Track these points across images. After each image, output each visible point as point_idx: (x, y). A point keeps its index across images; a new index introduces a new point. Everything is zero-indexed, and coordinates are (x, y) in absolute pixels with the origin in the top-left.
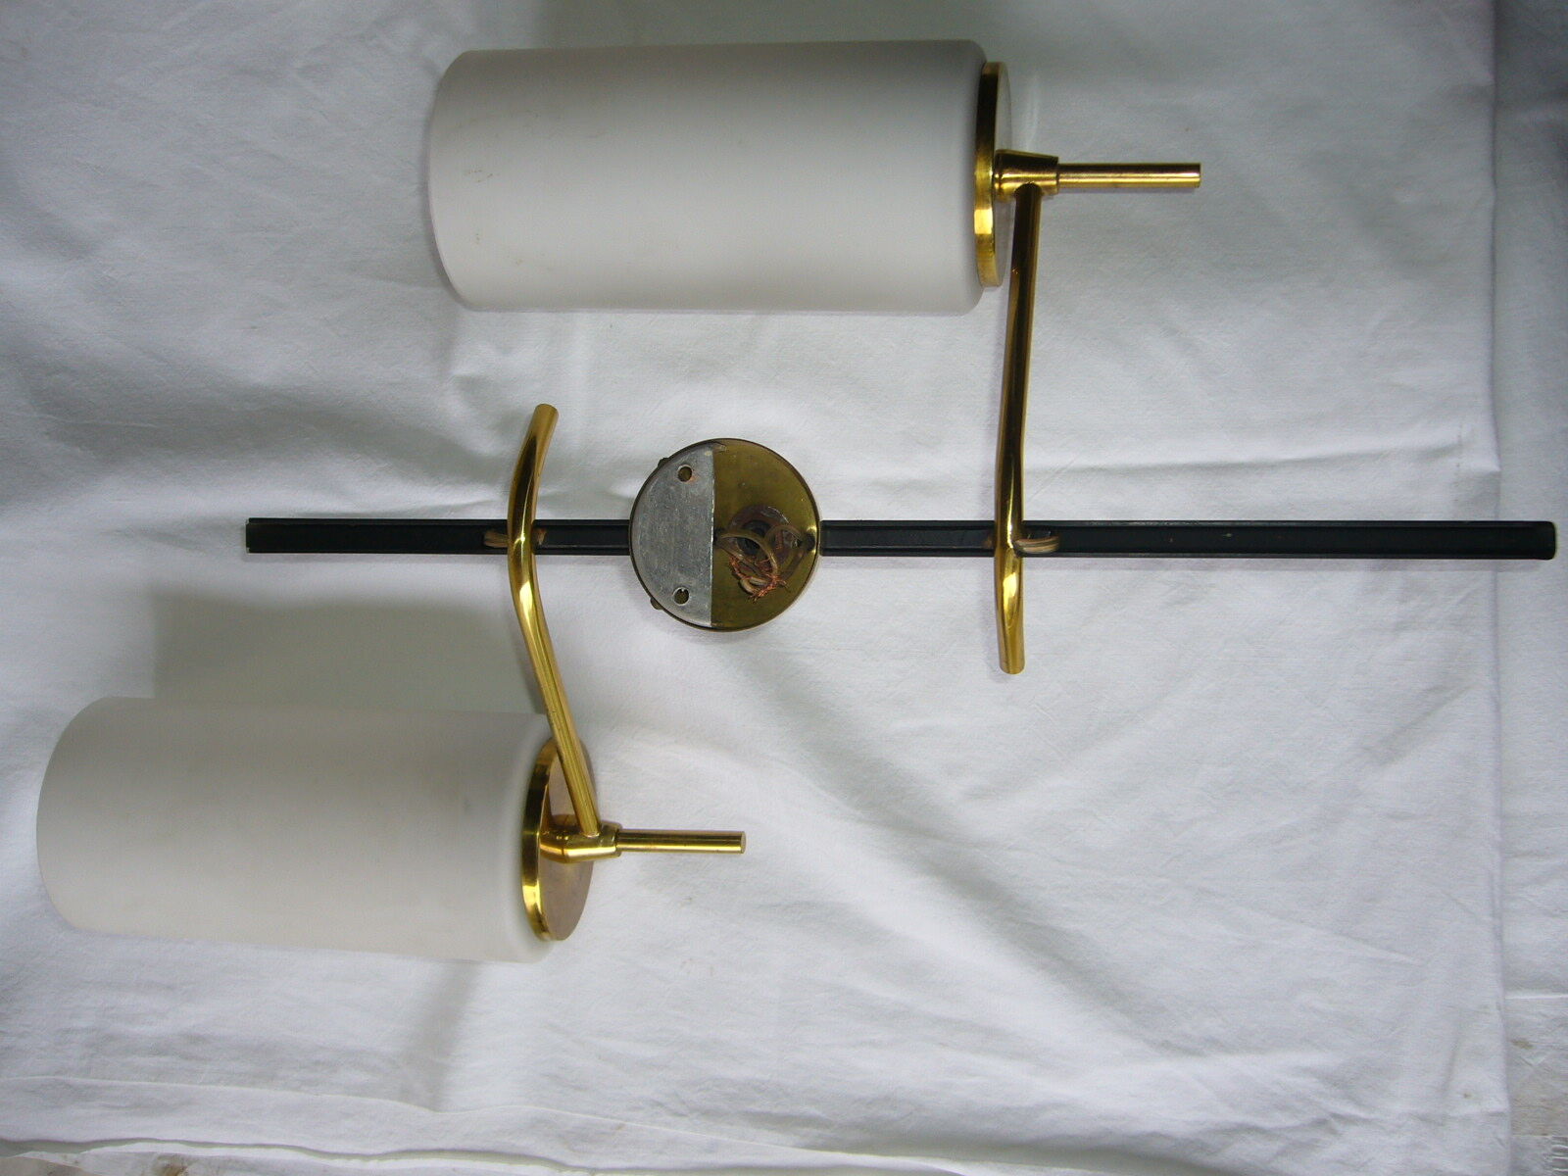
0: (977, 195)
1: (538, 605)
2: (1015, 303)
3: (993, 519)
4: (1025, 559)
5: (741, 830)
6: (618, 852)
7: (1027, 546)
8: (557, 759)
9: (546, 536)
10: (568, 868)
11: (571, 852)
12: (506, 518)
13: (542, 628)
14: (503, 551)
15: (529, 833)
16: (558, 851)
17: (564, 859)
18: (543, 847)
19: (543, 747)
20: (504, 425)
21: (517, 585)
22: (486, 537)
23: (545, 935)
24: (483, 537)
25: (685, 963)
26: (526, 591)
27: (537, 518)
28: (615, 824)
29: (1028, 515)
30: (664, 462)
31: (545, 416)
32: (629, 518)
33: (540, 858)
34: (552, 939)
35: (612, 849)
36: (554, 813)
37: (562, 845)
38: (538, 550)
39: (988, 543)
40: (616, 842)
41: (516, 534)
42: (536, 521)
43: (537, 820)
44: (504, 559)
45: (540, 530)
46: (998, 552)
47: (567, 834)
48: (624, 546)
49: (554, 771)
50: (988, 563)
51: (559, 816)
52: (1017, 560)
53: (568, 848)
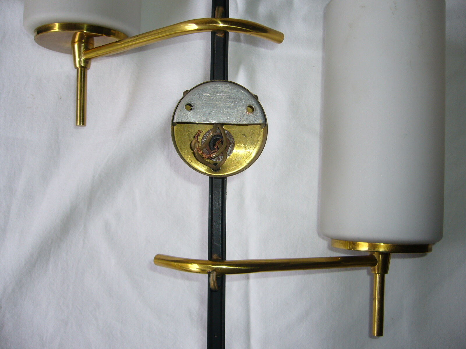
0: (373, 244)
1: (187, 33)
2: (324, 261)
3: (226, 260)
4: (207, 275)
5: (87, 125)
6: (77, 68)
7: (214, 275)
8: (117, 40)
9: (220, 37)
10: (69, 45)
11: (76, 46)
12: (230, 17)
13: (175, 35)
14: (213, 15)
15: (85, 26)
16: (77, 40)
17: (73, 42)
18: (79, 33)
19: (124, 34)
20: (272, 17)
21: (197, 22)
22: (220, 7)
23: (36, 33)
24: (220, 6)
25: (33, 95)
26: (193, 27)
27: (229, 33)
28: (90, 67)
29: (228, 277)
30: (256, 98)
31: (278, 38)
32: (229, 80)
33: (73, 32)
34: (35, 37)
35: (78, 65)
36: (95, 38)
37: (80, 41)
38: (214, 34)
39: (215, 257)
40: (81, 67)
41: (223, 22)
42: (228, 33)
43: (91, 31)
44: (210, 16)
45: (223, 35)
46: (211, 262)
47: (85, 44)
48: (215, 77)
49: (112, 39)
50: (205, 256)
51: (93, 40)
52: (206, 271)
53: (78, 44)
